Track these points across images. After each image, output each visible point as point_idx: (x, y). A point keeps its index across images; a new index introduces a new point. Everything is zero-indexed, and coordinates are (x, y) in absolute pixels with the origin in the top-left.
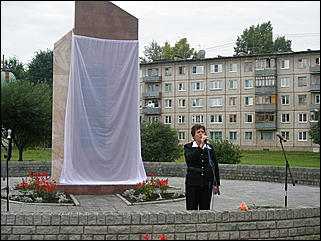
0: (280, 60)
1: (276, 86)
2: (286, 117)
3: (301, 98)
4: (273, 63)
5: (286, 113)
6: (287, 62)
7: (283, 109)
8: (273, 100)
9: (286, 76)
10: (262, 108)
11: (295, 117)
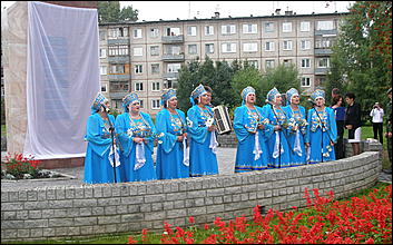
0: (133, 29)
1: (129, 55)
2: (140, 87)
3: (154, 67)
4: (125, 33)
5: (140, 82)
6: (139, 31)
7: (137, 78)
8: (127, 70)
9: (139, 45)
10: (116, 78)
11: (148, 86)
